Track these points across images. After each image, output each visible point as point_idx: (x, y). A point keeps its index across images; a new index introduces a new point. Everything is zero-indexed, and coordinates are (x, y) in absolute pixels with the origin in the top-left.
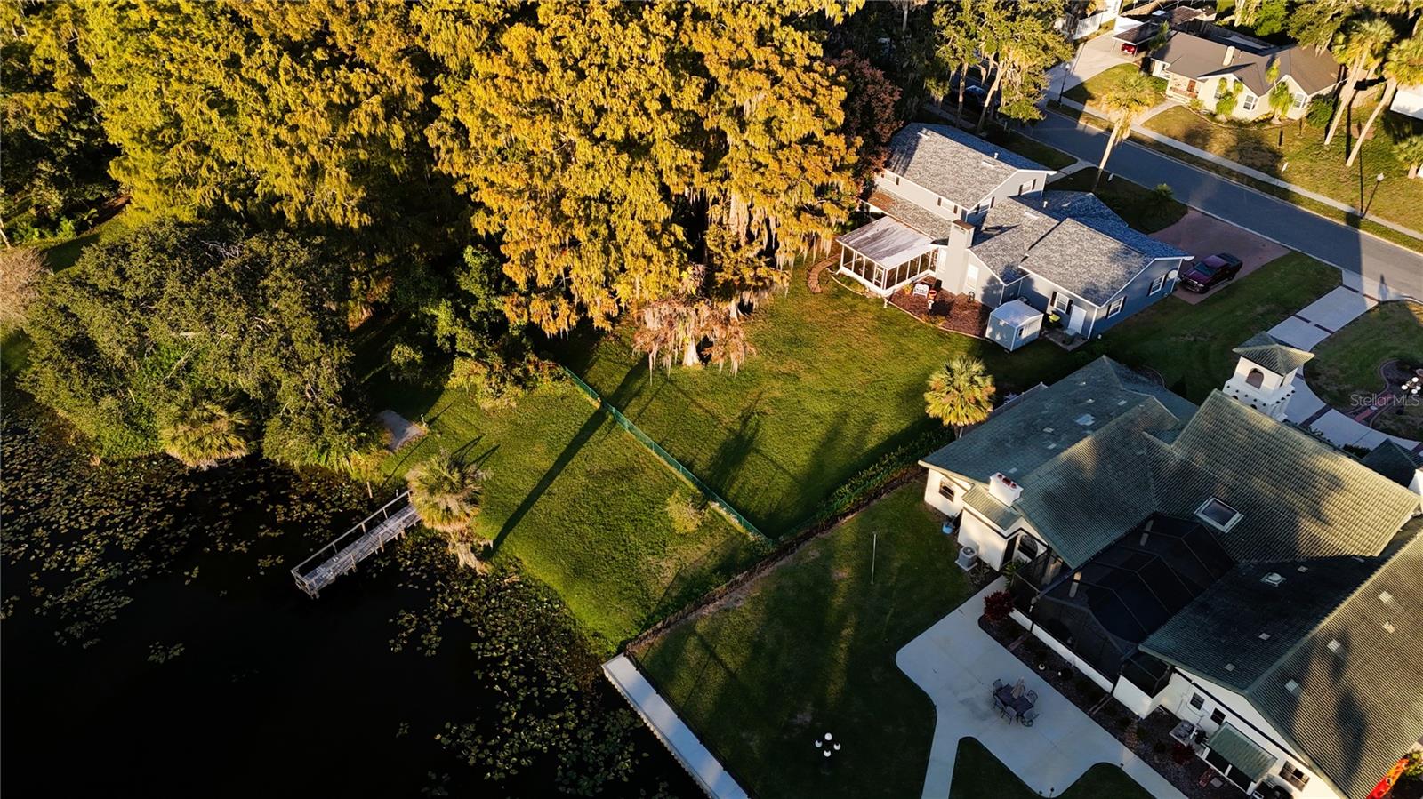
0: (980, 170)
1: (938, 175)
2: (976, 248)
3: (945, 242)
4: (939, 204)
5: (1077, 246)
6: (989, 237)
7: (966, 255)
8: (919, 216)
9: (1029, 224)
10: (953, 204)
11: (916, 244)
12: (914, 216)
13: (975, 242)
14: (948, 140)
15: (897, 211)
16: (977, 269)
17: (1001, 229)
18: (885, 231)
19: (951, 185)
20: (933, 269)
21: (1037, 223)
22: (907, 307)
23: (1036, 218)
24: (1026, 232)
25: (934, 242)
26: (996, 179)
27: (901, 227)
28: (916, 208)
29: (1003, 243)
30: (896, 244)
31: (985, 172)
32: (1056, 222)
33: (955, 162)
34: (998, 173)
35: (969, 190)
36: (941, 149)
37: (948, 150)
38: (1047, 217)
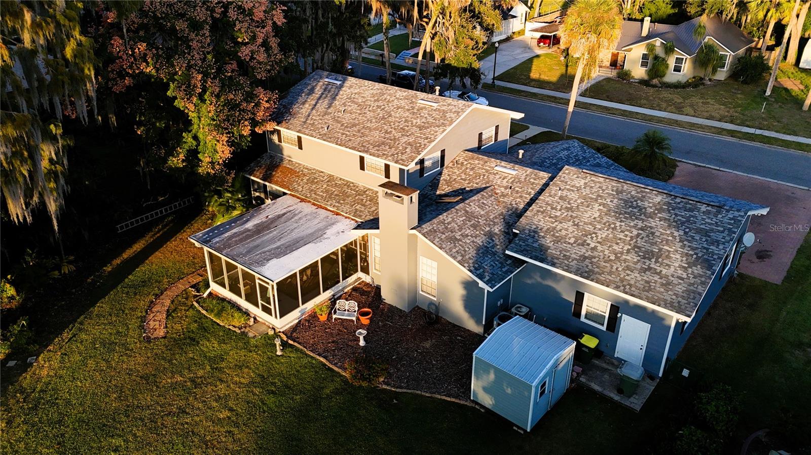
0: (416, 112)
1: (354, 125)
2: (427, 227)
3: (373, 224)
4: (362, 167)
5: (596, 206)
6: (448, 207)
7: (412, 240)
8: (335, 190)
9: (505, 183)
10: (381, 162)
11: (330, 232)
12: (327, 191)
13: (423, 218)
14: (366, 82)
15: (302, 187)
16: (435, 264)
17: (464, 194)
18: (279, 217)
19: (376, 136)
20: (366, 270)
21: (516, 180)
22: (320, 348)
23: (514, 173)
24: (503, 195)
25: (359, 227)
26: (443, 120)
27: (307, 208)
28: (331, 178)
29: (470, 216)
30: (295, 235)
31: (424, 113)
32: (545, 176)
33: (379, 107)
34: (444, 112)
35: (405, 139)
36: (359, 93)
37: (367, 94)
38: (529, 170)
